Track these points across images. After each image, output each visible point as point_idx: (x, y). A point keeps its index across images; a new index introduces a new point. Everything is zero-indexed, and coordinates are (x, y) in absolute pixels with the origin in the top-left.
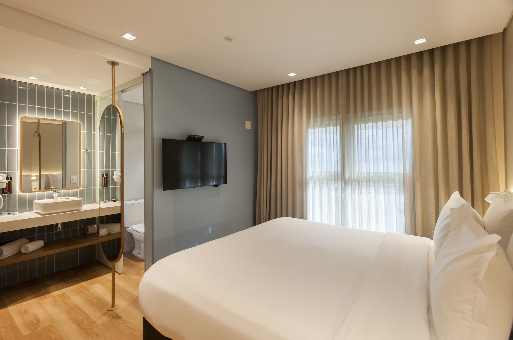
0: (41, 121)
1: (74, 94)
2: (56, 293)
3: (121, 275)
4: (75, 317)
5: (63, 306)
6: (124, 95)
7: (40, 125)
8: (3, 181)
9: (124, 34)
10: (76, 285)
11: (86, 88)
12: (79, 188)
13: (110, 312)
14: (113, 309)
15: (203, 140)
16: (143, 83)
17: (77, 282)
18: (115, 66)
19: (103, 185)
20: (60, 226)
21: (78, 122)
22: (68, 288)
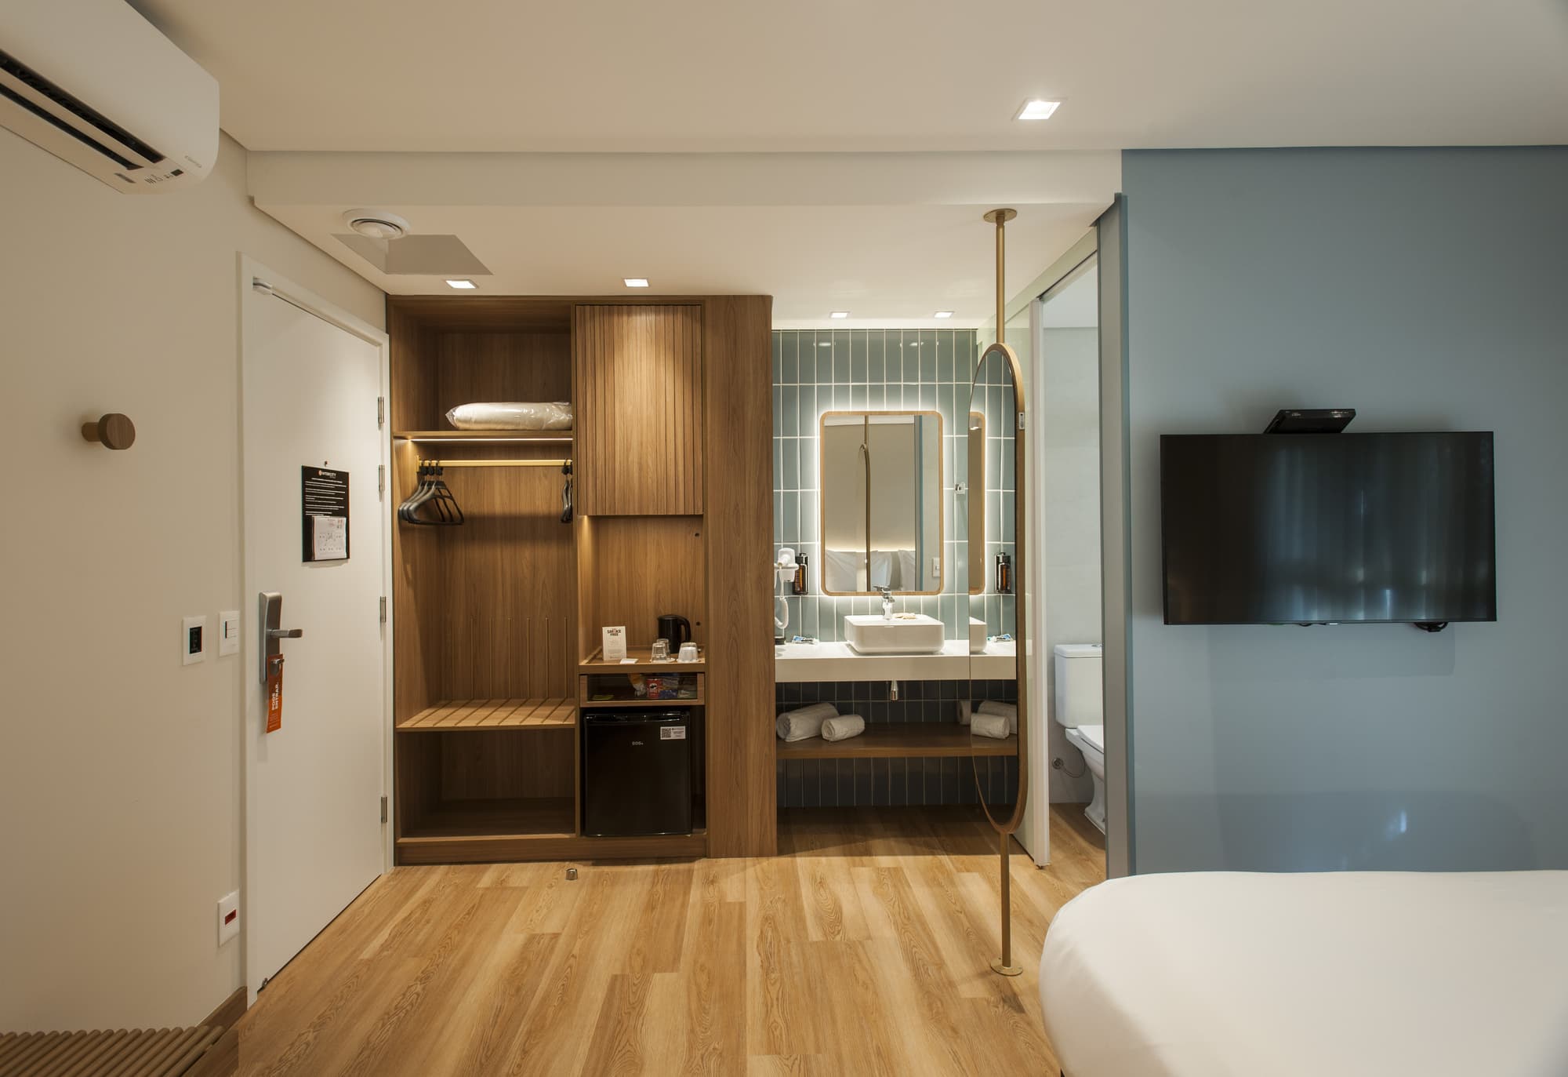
0: (872, 421)
1: (928, 333)
2: (885, 861)
3: (1043, 873)
4: (912, 946)
5: (893, 902)
6: (1048, 306)
7: (870, 431)
8: (790, 565)
9: (1021, 107)
10: (929, 858)
11: (950, 314)
12: (938, 592)
13: (995, 977)
14: (1006, 970)
15: (1350, 428)
16: (1096, 254)
17: (932, 850)
18: (1006, 224)
19: (998, 588)
20: (895, 688)
21: (937, 411)
22: (910, 859)
